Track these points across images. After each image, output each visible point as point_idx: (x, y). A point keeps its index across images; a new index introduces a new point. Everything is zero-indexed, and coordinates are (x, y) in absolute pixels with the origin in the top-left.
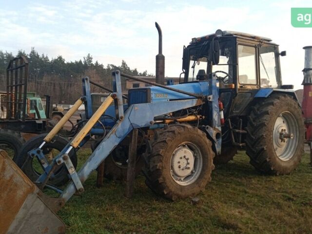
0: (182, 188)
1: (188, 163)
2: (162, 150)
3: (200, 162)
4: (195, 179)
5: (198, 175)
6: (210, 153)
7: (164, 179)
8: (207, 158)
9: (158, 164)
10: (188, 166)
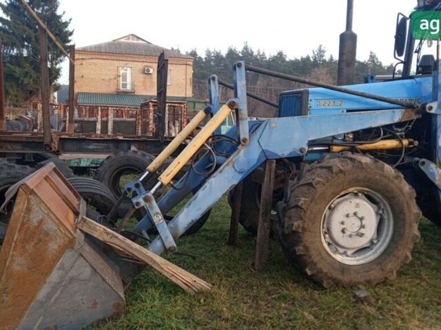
0: (344, 268)
1: (362, 226)
2: (303, 199)
3: (389, 226)
4: (376, 256)
5: (382, 249)
6: (410, 212)
7: (307, 249)
8: (404, 220)
9: (296, 224)
10: (362, 231)
